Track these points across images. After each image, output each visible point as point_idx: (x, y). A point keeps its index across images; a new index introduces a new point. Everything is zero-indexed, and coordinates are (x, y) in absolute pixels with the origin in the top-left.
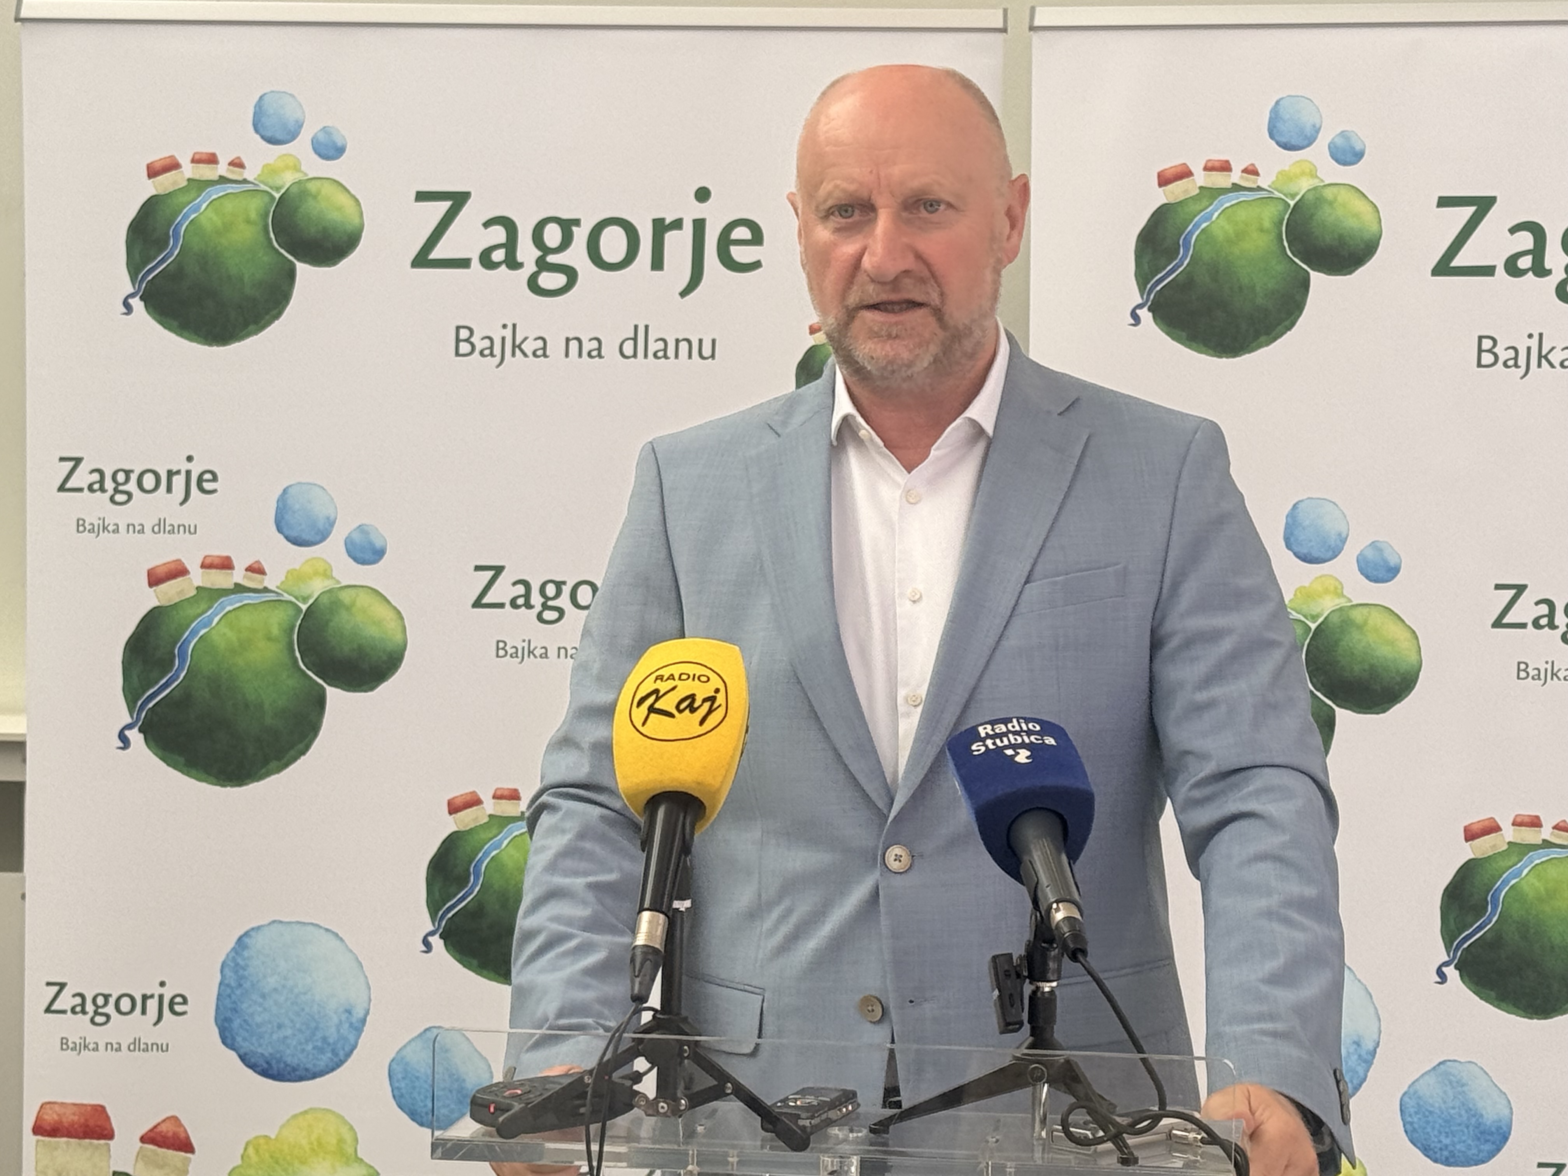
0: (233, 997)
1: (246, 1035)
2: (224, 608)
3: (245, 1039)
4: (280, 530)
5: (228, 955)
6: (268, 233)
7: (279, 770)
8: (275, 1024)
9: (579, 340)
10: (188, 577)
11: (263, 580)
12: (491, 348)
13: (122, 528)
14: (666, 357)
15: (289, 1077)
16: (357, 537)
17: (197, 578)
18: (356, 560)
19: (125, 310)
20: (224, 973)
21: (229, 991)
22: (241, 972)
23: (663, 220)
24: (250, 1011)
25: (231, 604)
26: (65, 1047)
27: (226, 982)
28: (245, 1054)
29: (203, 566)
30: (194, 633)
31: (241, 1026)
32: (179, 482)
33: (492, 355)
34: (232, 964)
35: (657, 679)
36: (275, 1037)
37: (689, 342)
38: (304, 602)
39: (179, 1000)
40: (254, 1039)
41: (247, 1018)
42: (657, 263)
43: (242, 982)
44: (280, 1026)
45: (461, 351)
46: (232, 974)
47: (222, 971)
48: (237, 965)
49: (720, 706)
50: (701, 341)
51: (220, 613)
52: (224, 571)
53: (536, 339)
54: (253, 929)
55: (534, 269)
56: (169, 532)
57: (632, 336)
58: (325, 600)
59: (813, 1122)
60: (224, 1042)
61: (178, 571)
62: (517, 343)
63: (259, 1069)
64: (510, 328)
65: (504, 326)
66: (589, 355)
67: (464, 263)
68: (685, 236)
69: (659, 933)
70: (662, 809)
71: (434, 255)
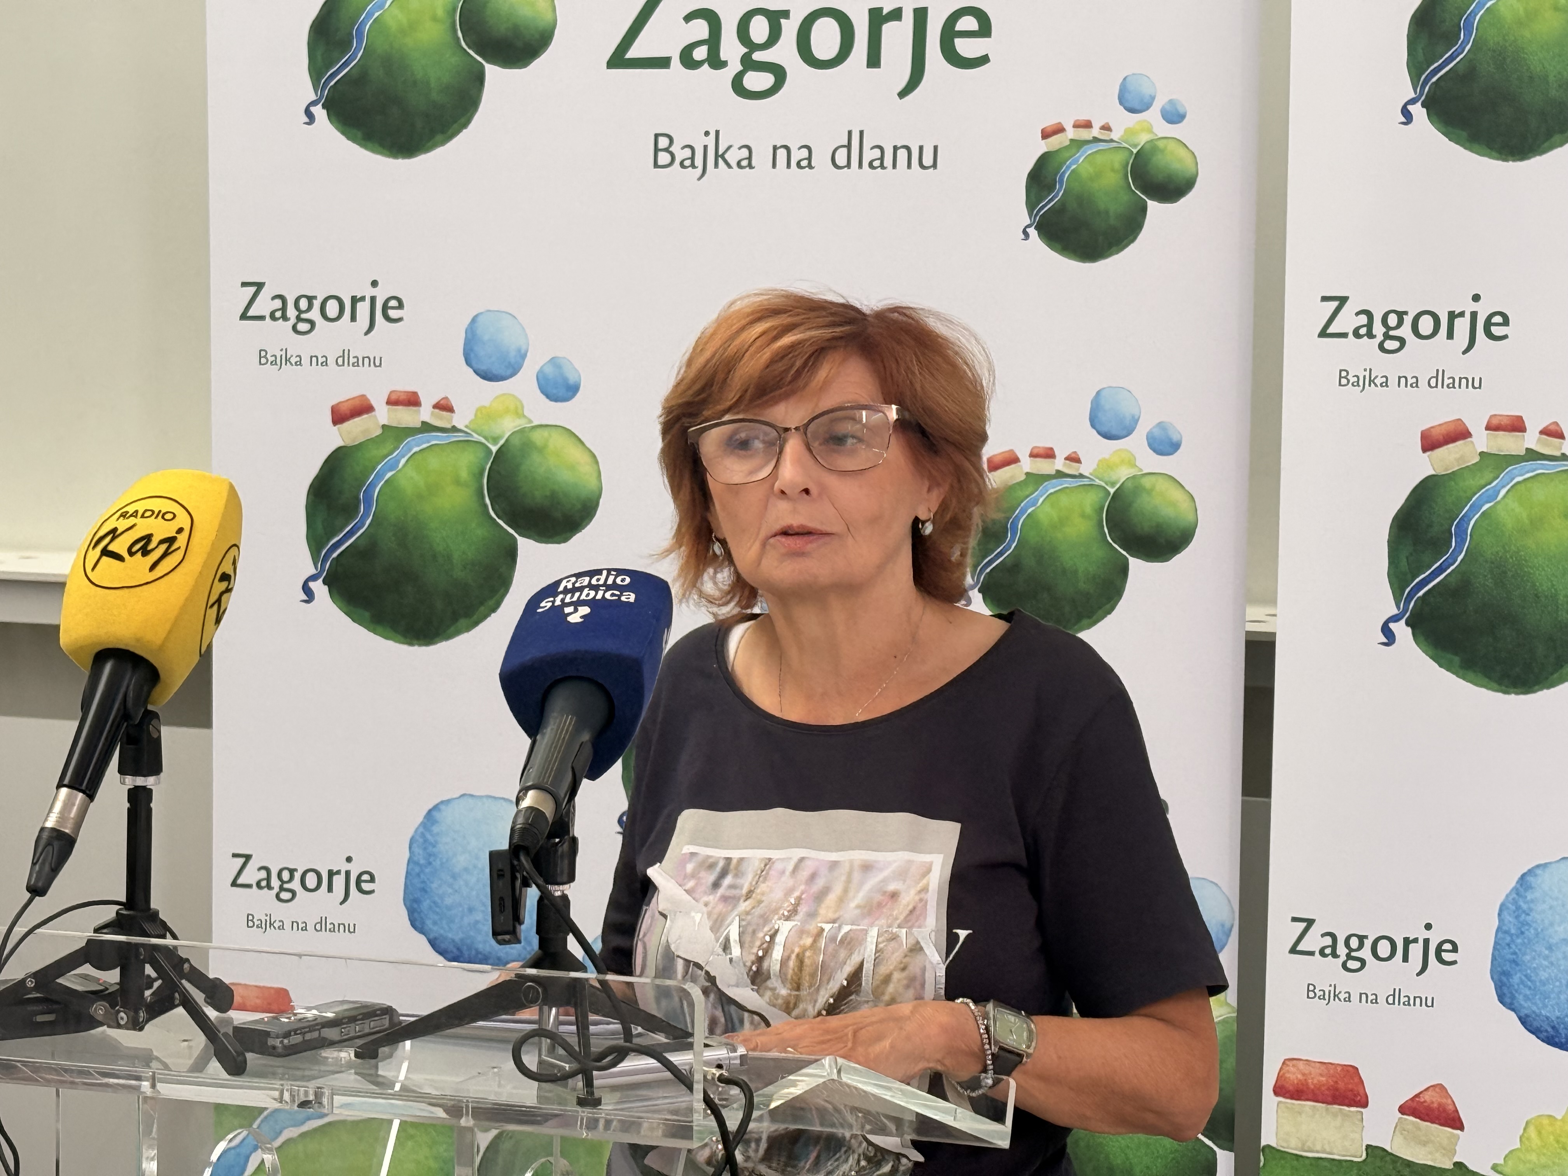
0: (422, 876)
1: (436, 917)
2: (410, 450)
3: (435, 923)
4: (468, 362)
5: (416, 831)
6: (455, 31)
7: (469, 628)
8: (466, 906)
9: (786, 147)
10: (373, 413)
11: (452, 417)
12: (692, 158)
13: (305, 361)
14: (882, 166)
16: (549, 370)
17: (383, 415)
18: (548, 396)
19: (307, 120)
20: (413, 849)
21: (417, 870)
22: (430, 849)
23: (881, 9)
24: (440, 892)
25: (418, 445)
26: (251, 924)
27: (415, 859)
28: (436, 938)
29: (389, 402)
30: (379, 476)
31: (430, 908)
32: (363, 309)
33: (693, 166)
34: (421, 840)
35: (121, 516)
36: (466, 920)
37: (908, 148)
38: (495, 443)
39: (366, 877)
40: (444, 922)
41: (436, 899)
42: (874, 60)
43: (431, 860)
44: (471, 910)
45: (660, 163)
46: (421, 852)
47: (410, 848)
48: (426, 841)
49: (179, 548)
50: (921, 148)
51: (406, 455)
52: (410, 408)
53: (740, 148)
54: (442, 802)
55: (740, 68)
56: (353, 364)
57: (846, 143)
58: (516, 441)
59: (286, 1041)
60: (413, 925)
61: (363, 408)
62: (720, 153)
63: (445, 953)
64: (712, 135)
65: (707, 134)
66: (799, 165)
67: (663, 63)
68: (904, 29)
69: (72, 815)
70: (108, 668)
71: (631, 54)
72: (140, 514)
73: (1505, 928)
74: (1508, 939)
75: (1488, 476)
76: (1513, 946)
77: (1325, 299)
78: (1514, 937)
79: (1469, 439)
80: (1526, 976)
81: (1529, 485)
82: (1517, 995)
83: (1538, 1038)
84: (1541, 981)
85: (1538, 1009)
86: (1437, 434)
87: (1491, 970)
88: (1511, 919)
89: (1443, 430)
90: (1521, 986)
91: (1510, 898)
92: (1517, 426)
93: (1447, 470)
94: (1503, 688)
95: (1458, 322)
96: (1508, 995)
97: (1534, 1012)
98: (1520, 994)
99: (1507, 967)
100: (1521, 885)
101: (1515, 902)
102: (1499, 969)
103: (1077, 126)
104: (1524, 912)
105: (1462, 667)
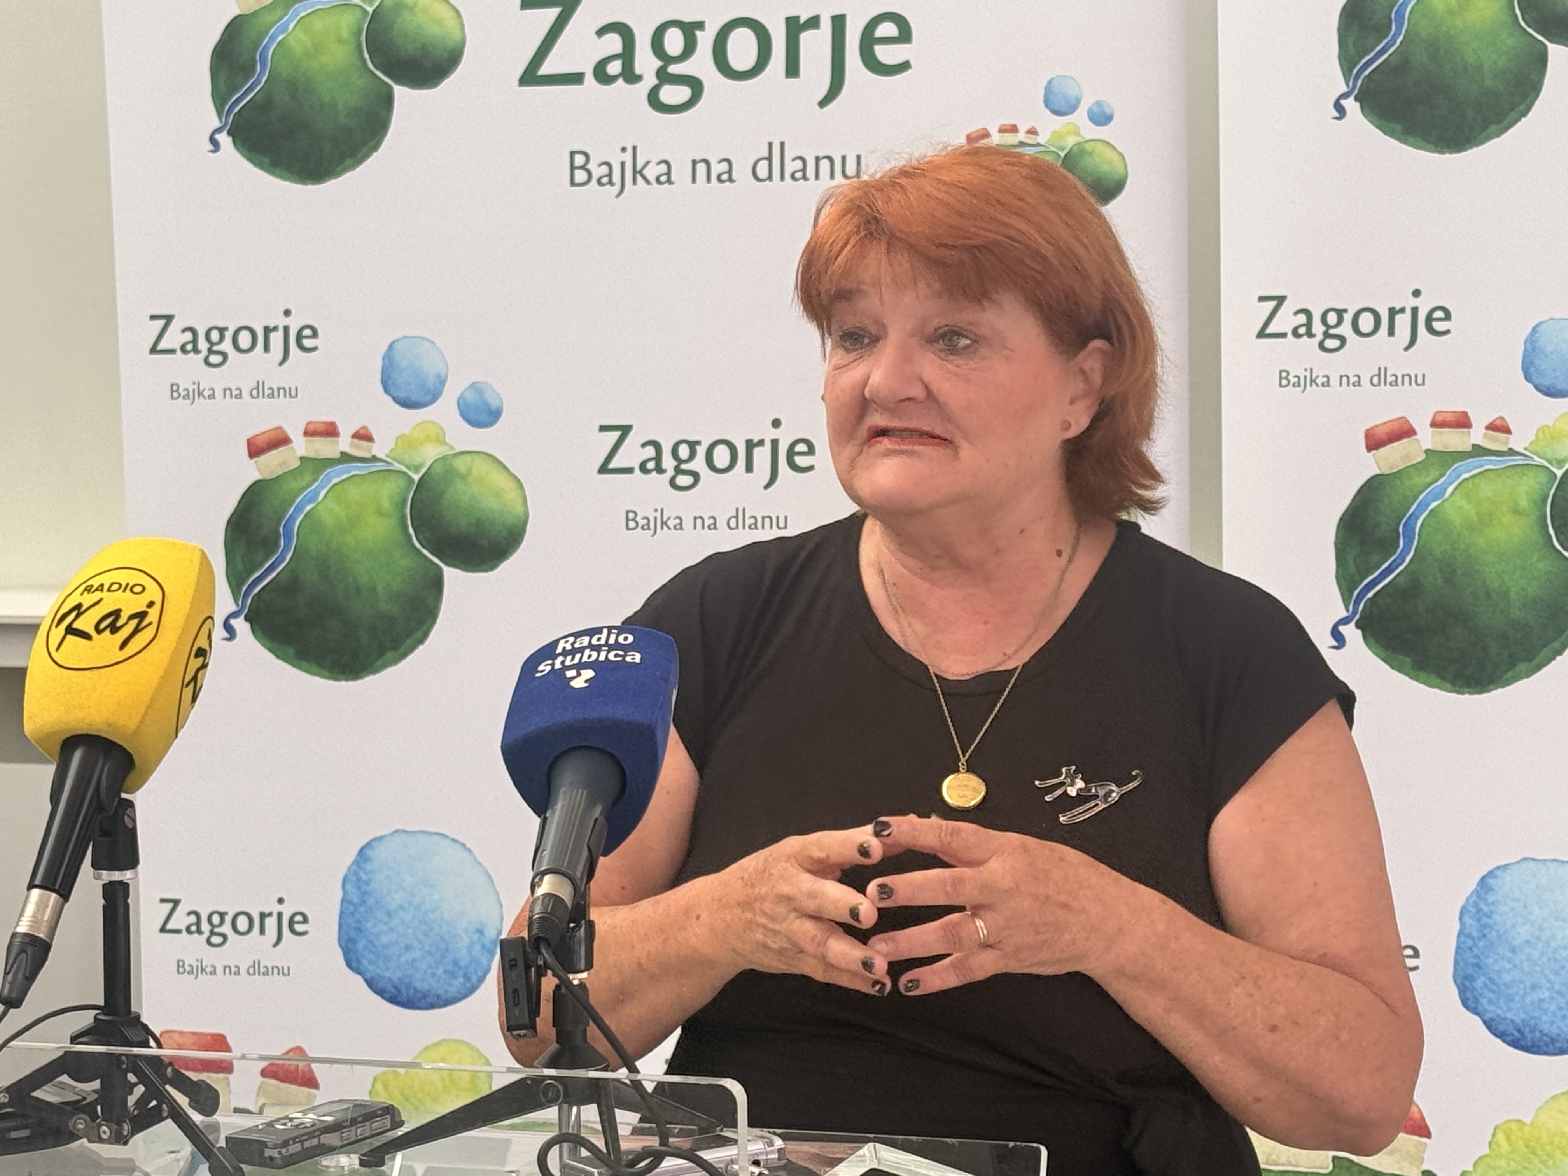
0: (357, 916)
1: (372, 957)
2: (330, 481)
3: (370, 962)
4: (387, 390)
5: (349, 869)
6: (362, 52)
7: (396, 661)
8: (403, 945)
9: (707, 162)
10: (290, 446)
11: (372, 447)
12: (610, 175)
13: (219, 393)
14: (805, 178)
15: (419, 1004)
16: (470, 395)
17: (301, 446)
18: (470, 422)
19: (211, 147)
20: (346, 888)
21: (352, 908)
22: (364, 887)
24: (376, 930)
25: (338, 476)
26: (181, 970)
27: (349, 898)
28: (372, 978)
29: (306, 433)
30: (299, 509)
31: (366, 947)
32: (276, 338)
33: (611, 183)
34: (354, 879)
35: (85, 590)
36: (403, 959)
37: (830, 159)
38: (417, 472)
39: (299, 918)
40: (381, 963)
41: (372, 938)
42: (792, 69)
43: (365, 898)
44: (408, 948)
45: (577, 180)
46: (354, 890)
47: (343, 887)
48: (359, 879)
49: (150, 624)
50: (844, 158)
51: (326, 486)
52: (328, 439)
53: (658, 164)
54: (374, 840)
55: (655, 81)
56: (268, 395)
57: (766, 155)
58: (438, 469)
60: (349, 965)
61: (280, 440)
62: (638, 168)
63: (387, 996)
64: (630, 151)
65: (624, 150)
66: (719, 179)
67: (576, 78)
68: (823, 36)
69: (46, 918)
70: (77, 756)
71: (544, 70)
72: (106, 587)
73: (1467, 931)
74: (1470, 942)
75: (1434, 473)
76: (1475, 950)
77: (1262, 299)
78: (1476, 940)
79: (1414, 437)
80: (1490, 979)
81: (1477, 480)
82: (1480, 998)
83: (1504, 1041)
84: (1505, 984)
85: (1504, 1012)
86: (1381, 433)
87: (1454, 976)
88: (1473, 923)
89: (1386, 429)
90: (1486, 991)
91: (1471, 901)
92: (1462, 422)
93: (1392, 468)
94: (1457, 688)
95: (1398, 318)
96: (1472, 999)
97: (1499, 1016)
98: (1484, 998)
99: (1470, 971)
100: (1482, 888)
101: (1476, 904)
102: (1462, 973)
103: (1002, 130)
104: (1485, 914)
105: (1413, 668)
